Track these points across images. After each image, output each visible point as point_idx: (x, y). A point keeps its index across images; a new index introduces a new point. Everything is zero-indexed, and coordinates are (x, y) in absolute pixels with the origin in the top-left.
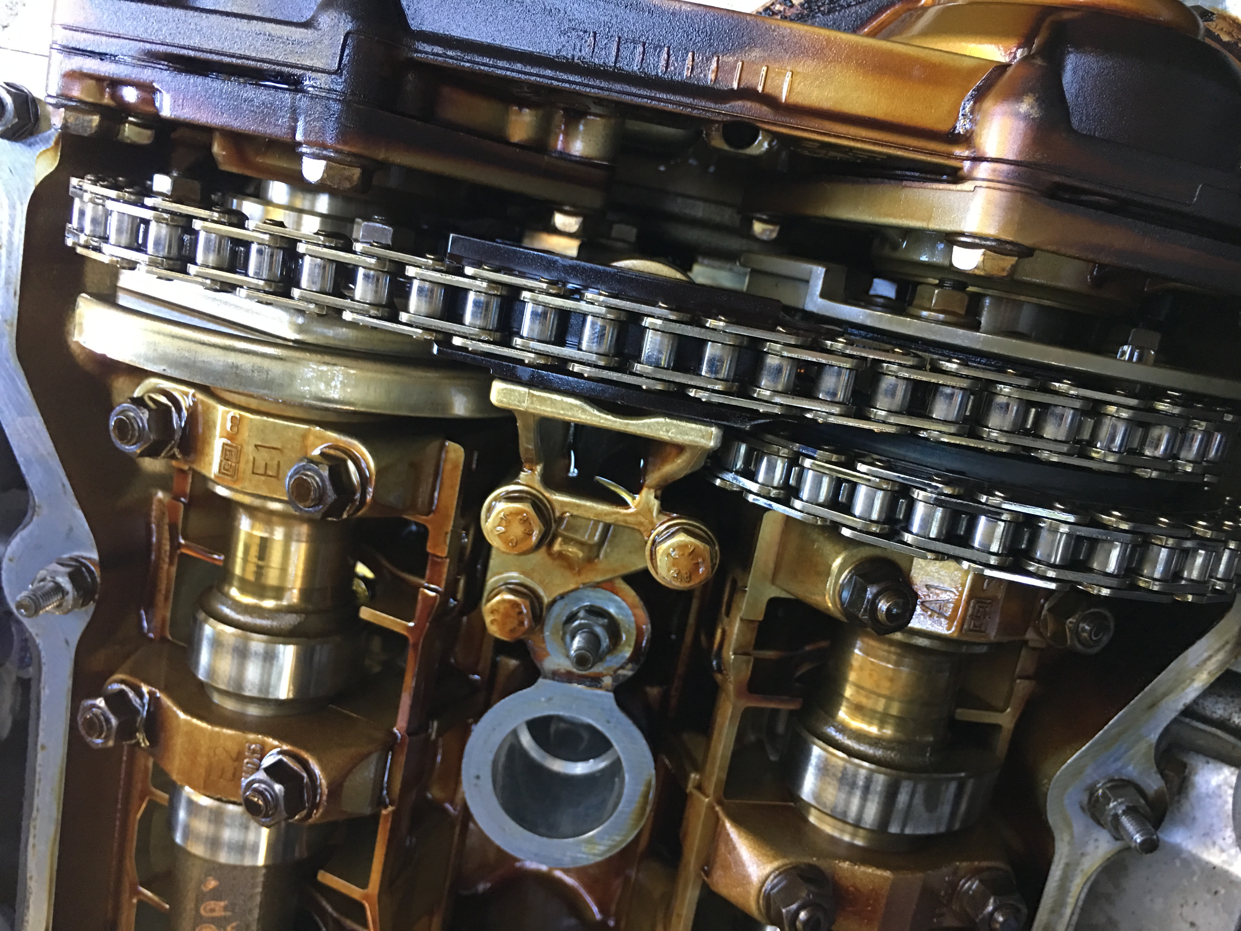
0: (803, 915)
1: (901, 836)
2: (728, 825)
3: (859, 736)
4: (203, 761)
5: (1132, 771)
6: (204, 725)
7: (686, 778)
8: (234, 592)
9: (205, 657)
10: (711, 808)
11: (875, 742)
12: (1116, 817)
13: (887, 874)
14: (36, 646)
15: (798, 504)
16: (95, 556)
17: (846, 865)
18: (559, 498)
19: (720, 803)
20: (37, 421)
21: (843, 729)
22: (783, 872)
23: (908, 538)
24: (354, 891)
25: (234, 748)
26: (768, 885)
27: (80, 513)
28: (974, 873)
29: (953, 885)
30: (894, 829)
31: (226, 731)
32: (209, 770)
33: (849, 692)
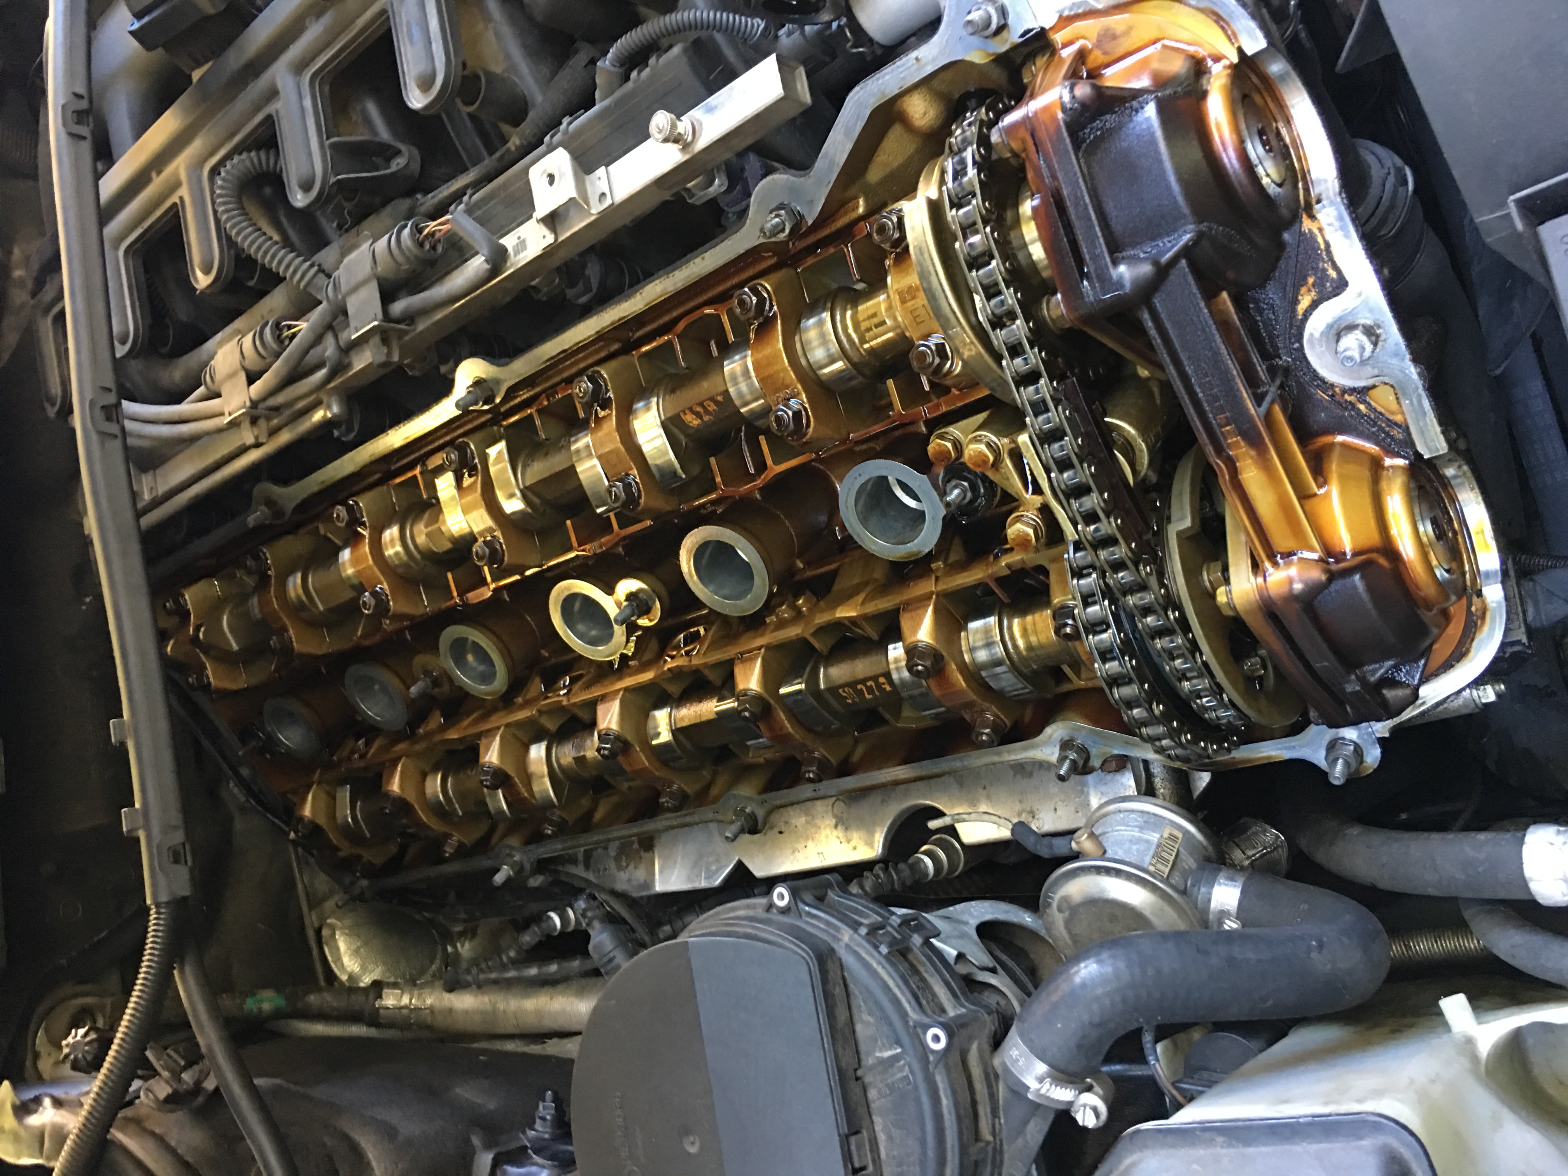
0: (920, 668)
1: (983, 678)
2: (931, 608)
3: (1012, 638)
4: (771, 371)
5: (1093, 752)
6: (786, 361)
7: (938, 560)
8: (849, 313)
9: (812, 321)
10: (932, 593)
11: (1015, 646)
12: (1066, 757)
13: (964, 685)
14: (745, 223)
15: (1075, 581)
16: (810, 222)
17: (954, 667)
18: (1008, 462)
19: (937, 596)
20: (849, 146)
21: (1010, 628)
22: (928, 646)
23: (1091, 637)
24: (769, 461)
25: (788, 381)
26: (920, 644)
27: (823, 201)
28: (995, 715)
29: (983, 711)
30: (983, 674)
31: (792, 373)
32: (770, 376)
33: (1029, 618)
